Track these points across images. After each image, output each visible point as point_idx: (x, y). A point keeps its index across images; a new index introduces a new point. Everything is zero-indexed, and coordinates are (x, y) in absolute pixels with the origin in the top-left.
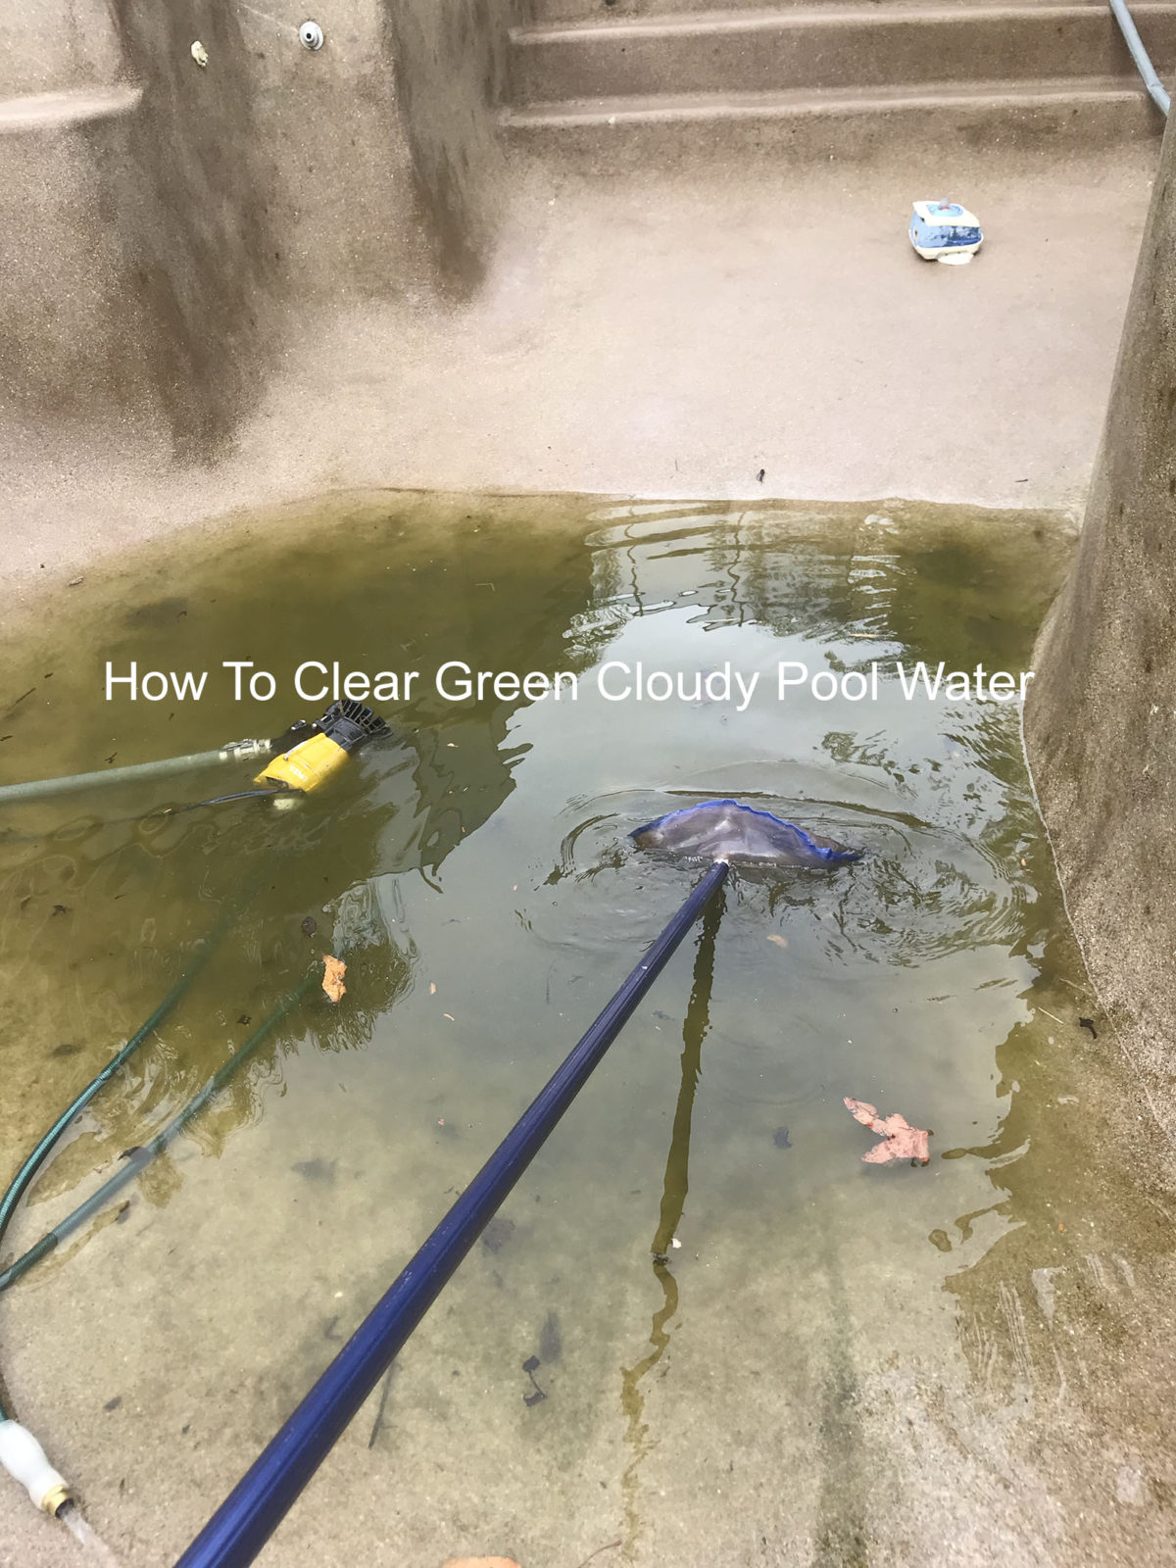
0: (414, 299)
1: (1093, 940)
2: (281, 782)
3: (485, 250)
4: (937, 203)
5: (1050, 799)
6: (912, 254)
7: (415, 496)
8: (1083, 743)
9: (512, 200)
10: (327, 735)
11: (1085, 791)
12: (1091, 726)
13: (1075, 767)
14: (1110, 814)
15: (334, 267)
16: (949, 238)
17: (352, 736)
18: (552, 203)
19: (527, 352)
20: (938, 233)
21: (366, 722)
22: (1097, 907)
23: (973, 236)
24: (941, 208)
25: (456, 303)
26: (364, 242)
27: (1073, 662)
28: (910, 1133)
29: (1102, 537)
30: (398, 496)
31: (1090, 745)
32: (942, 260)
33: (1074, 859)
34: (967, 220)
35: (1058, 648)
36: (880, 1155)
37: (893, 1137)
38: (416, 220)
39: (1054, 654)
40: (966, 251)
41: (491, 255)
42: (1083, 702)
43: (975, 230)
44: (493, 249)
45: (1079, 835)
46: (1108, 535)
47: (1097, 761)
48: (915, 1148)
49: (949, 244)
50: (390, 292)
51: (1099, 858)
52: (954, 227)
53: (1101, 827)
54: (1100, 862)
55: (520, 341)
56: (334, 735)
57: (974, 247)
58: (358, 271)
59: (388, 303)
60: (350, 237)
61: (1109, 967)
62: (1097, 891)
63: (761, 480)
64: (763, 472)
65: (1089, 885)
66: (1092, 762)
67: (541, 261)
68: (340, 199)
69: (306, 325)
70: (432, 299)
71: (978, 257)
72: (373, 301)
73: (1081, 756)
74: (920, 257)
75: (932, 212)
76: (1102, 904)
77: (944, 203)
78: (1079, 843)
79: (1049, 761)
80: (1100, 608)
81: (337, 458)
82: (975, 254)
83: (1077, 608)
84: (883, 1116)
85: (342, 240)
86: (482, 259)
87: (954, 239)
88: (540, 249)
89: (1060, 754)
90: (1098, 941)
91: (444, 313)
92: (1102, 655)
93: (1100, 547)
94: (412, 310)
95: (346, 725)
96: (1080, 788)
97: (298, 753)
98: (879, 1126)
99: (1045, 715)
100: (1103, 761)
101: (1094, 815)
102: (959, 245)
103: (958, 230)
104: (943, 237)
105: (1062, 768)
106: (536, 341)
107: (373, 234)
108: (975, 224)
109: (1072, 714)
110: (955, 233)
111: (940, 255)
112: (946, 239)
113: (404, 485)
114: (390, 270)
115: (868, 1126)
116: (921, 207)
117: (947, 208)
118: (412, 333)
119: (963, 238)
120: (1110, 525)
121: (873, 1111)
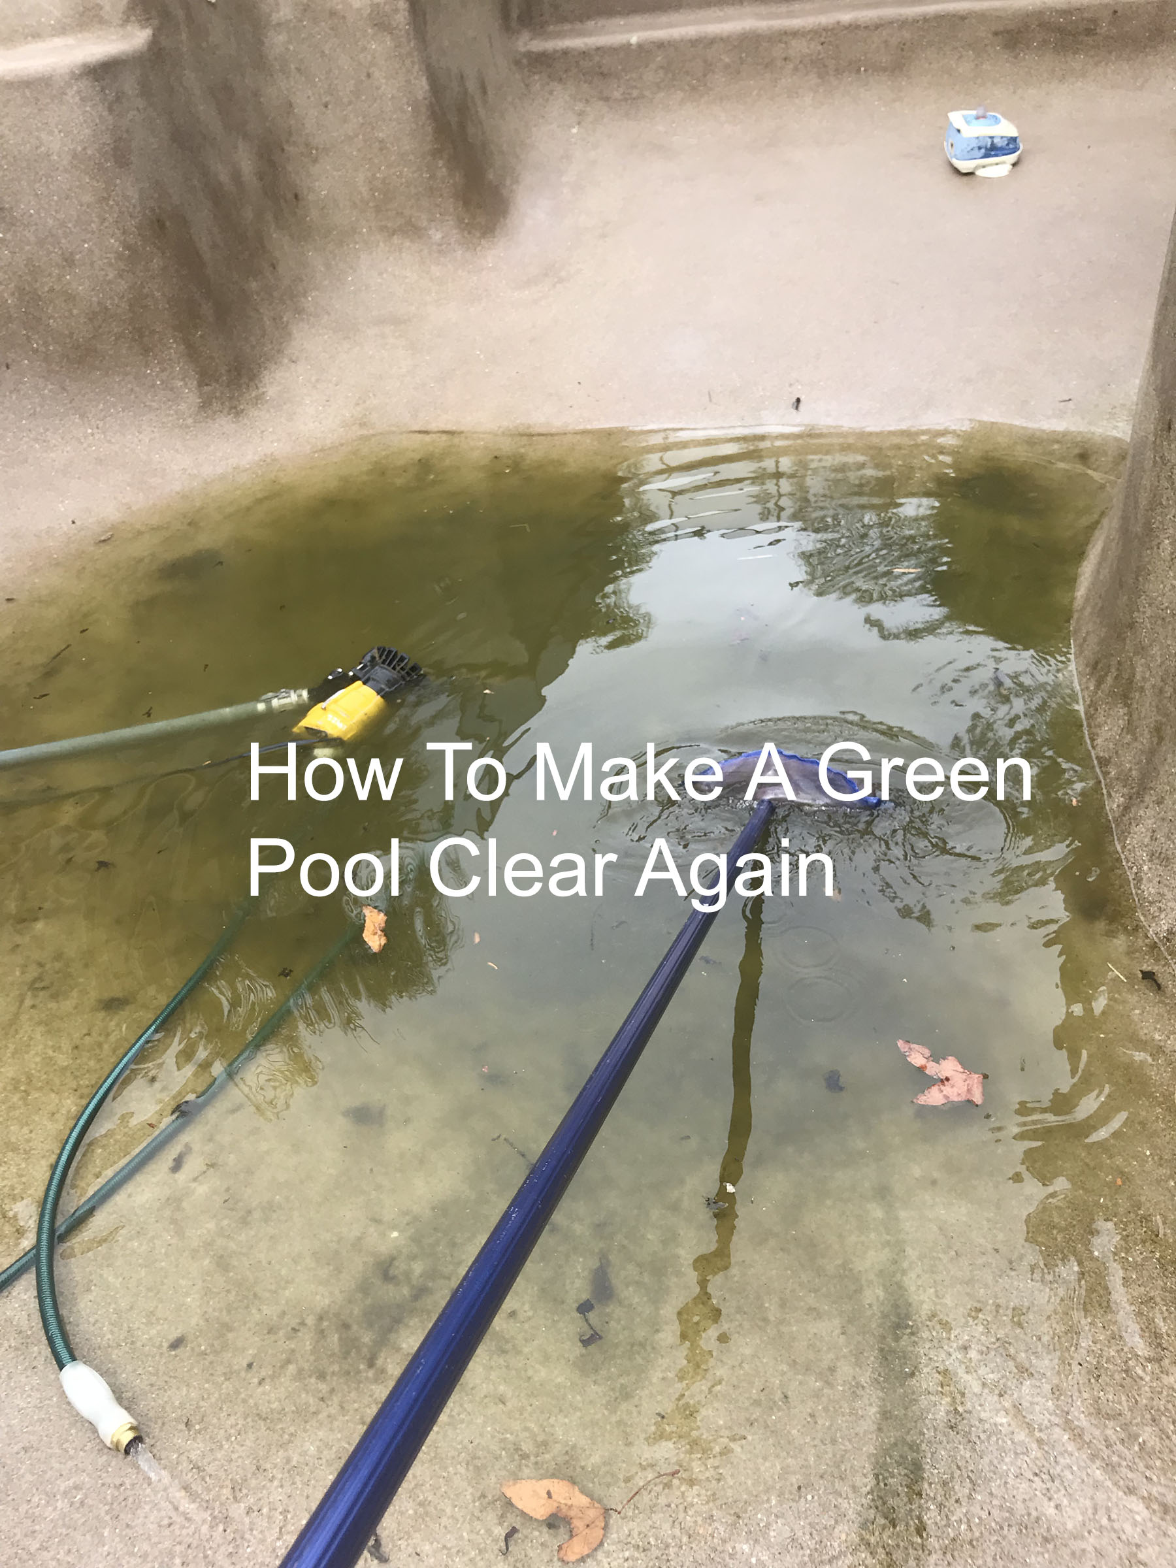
0: (437, 236)
1: (1145, 868)
2: (320, 732)
3: (508, 182)
4: (974, 113)
5: (1100, 726)
6: (948, 168)
7: (444, 437)
8: (1133, 667)
9: (534, 129)
10: (364, 683)
11: (1135, 716)
12: (1141, 650)
13: (1125, 692)
14: (1161, 739)
15: (355, 205)
16: (986, 148)
17: (390, 683)
18: (574, 131)
19: (554, 286)
20: (975, 144)
21: (402, 669)
22: (1149, 834)
23: (1011, 146)
24: (978, 118)
25: (480, 238)
26: (384, 179)
27: (1121, 586)
28: (964, 1076)
29: (1149, 454)
30: (427, 438)
31: (1139, 669)
32: (979, 173)
33: (1124, 786)
34: (1005, 129)
35: (1105, 572)
36: (934, 1097)
37: (947, 1079)
38: (436, 153)
39: (1101, 577)
40: (1004, 163)
41: (514, 187)
42: (1132, 626)
43: (1013, 140)
44: (516, 181)
45: (1130, 762)
46: (1156, 451)
47: (1148, 686)
48: (969, 1091)
49: (986, 156)
50: (412, 230)
51: (1152, 785)
52: (992, 138)
53: (1152, 752)
54: (1151, 788)
55: (546, 275)
56: (371, 682)
57: (1012, 158)
58: (378, 209)
59: (412, 241)
60: (369, 174)
61: (1162, 895)
62: (1149, 818)
63: (797, 408)
64: (798, 400)
65: (1141, 813)
66: (1142, 688)
67: (565, 191)
68: (357, 136)
69: (328, 266)
70: (455, 235)
71: (1018, 168)
72: (396, 240)
73: (1131, 681)
74: (957, 171)
75: (968, 122)
76: (1154, 831)
77: (981, 112)
78: (1130, 770)
79: (1098, 686)
80: (1149, 530)
81: (364, 402)
82: (1014, 165)
83: (1124, 531)
84: (936, 1057)
85: (361, 178)
86: (504, 192)
87: (992, 150)
88: (564, 179)
89: (1109, 680)
90: (1150, 869)
91: (468, 248)
92: (1152, 577)
93: (1148, 465)
94: (434, 247)
95: (382, 673)
96: (1130, 714)
97: (336, 702)
98: (932, 1069)
99: (1093, 640)
100: (1153, 686)
101: (1145, 741)
102: (996, 155)
103: (995, 141)
104: (980, 148)
105: (1111, 694)
106: (563, 274)
107: (393, 170)
108: (1012, 132)
109: (1121, 638)
110: (993, 144)
111: (977, 167)
112: (983, 151)
113: (433, 426)
114: (412, 207)
115: (921, 1069)
116: (956, 118)
117: (984, 117)
118: (436, 270)
119: (1001, 149)
120: (1158, 441)
121: (927, 1053)
